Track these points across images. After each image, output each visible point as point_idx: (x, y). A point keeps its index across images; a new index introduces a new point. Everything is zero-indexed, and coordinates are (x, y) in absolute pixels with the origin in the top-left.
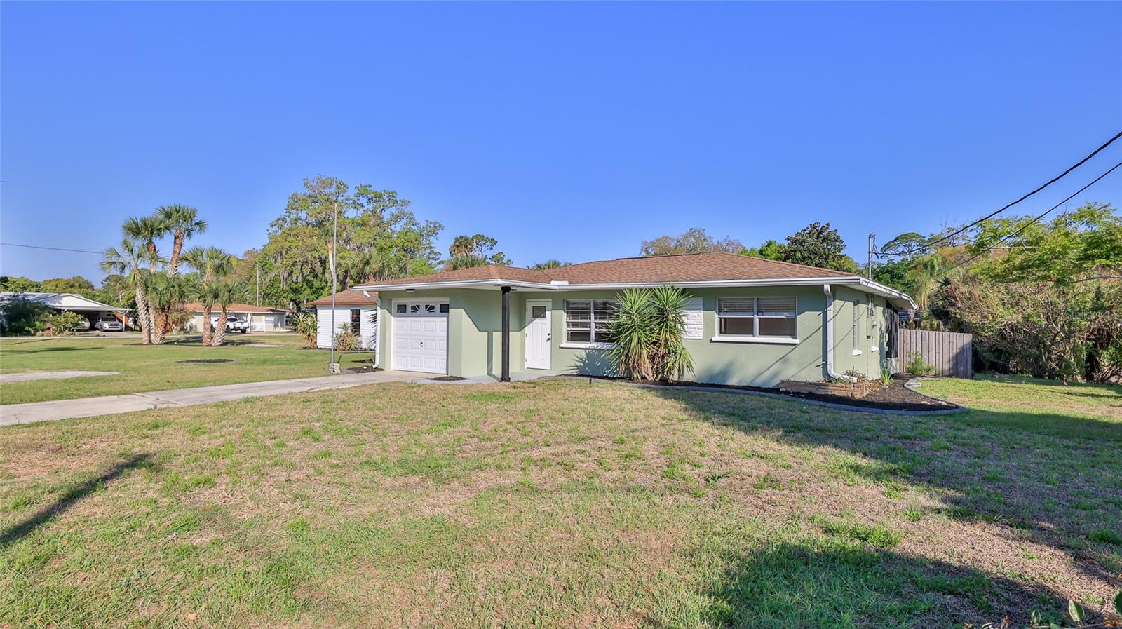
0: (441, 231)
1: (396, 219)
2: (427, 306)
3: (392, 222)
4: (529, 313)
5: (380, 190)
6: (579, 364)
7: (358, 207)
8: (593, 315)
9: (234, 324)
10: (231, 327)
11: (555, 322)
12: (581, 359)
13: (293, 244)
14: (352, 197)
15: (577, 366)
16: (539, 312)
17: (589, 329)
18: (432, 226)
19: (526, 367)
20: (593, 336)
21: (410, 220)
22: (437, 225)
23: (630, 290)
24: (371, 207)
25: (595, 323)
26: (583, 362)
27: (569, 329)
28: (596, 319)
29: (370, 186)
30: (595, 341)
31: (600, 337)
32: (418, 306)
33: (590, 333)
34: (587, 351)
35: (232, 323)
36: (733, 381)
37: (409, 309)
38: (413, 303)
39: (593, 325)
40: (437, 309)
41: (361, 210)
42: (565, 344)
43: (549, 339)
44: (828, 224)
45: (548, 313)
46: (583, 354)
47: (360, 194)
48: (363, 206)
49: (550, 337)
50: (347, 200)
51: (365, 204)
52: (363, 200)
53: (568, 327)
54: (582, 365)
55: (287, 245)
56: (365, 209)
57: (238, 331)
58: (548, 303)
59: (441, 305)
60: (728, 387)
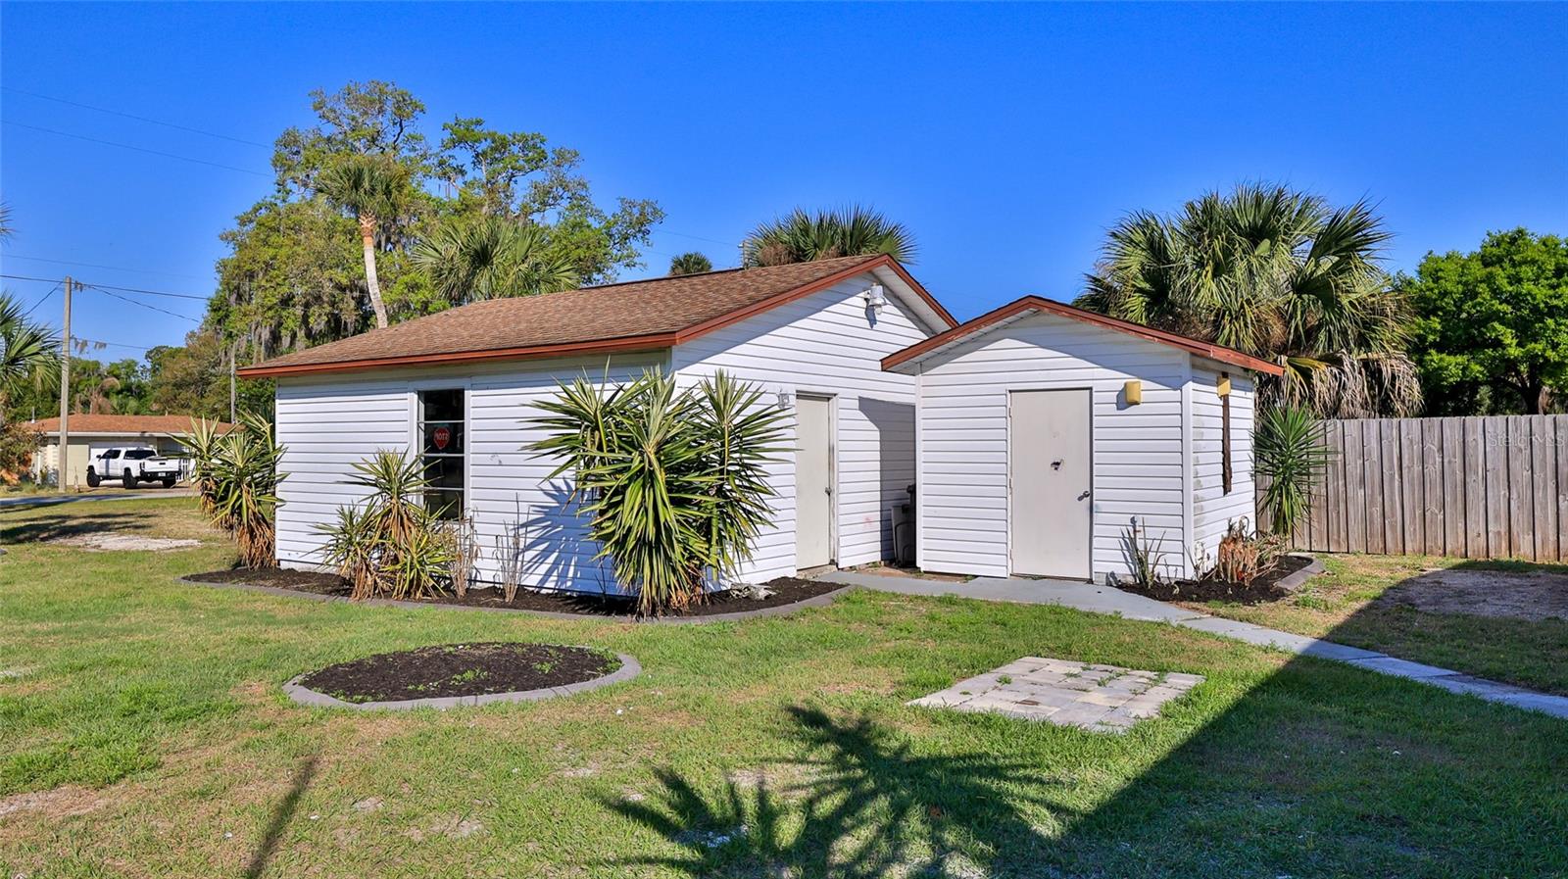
0: (656, 224)
1: (544, 198)
3: (536, 206)
5: (503, 132)
7: (452, 175)
9: (142, 466)
10: (135, 473)
13: (284, 251)
14: (436, 150)
18: (636, 211)
21: (579, 202)
22: (649, 210)
24: (482, 173)
29: (479, 123)
35: (137, 462)
41: (460, 181)
47: (458, 141)
48: (463, 173)
51: (468, 167)
52: (463, 157)
55: (267, 254)
56: (469, 178)
57: (156, 482)
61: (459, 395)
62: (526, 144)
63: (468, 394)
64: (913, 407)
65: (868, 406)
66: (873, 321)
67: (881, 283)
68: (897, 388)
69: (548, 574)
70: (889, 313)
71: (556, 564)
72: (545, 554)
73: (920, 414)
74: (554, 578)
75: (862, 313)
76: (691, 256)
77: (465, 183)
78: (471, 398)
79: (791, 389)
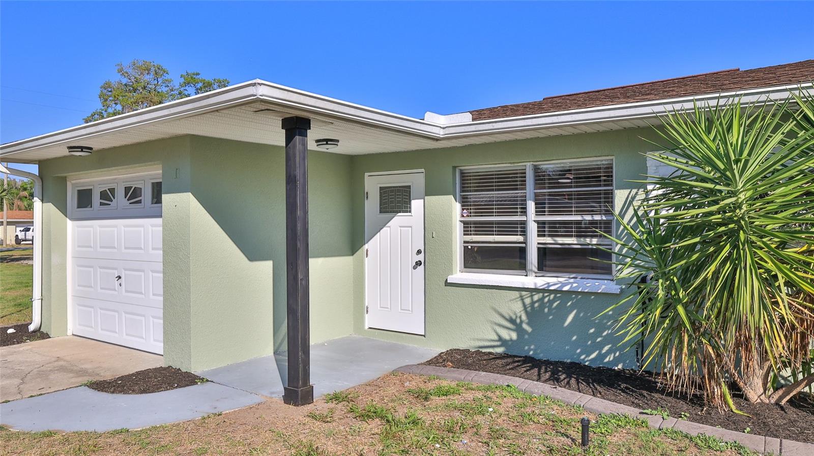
2: (127, 189)
4: (372, 205)
8: (531, 206)
11: (429, 222)
14: (177, 87)
15: (500, 339)
16: (395, 202)
17: (521, 238)
19: (368, 326)
20: (533, 256)
25: (538, 222)
26: (518, 328)
27: (468, 238)
28: (540, 211)
29: (197, 74)
30: (541, 270)
32: (112, 191)
33: (524, 250)
37: (96, 199)
38: (102, 184)
39: (533, 228)
40: (147, 194)
42: (459, 275)
43: (418, 263)
45: (417, 205)
46: (515, 305)
47: (187, 84)
49: (421, 257)
50: (172, 90)
53: (466, 232)
58: (415, 178)
59: (153, 185)
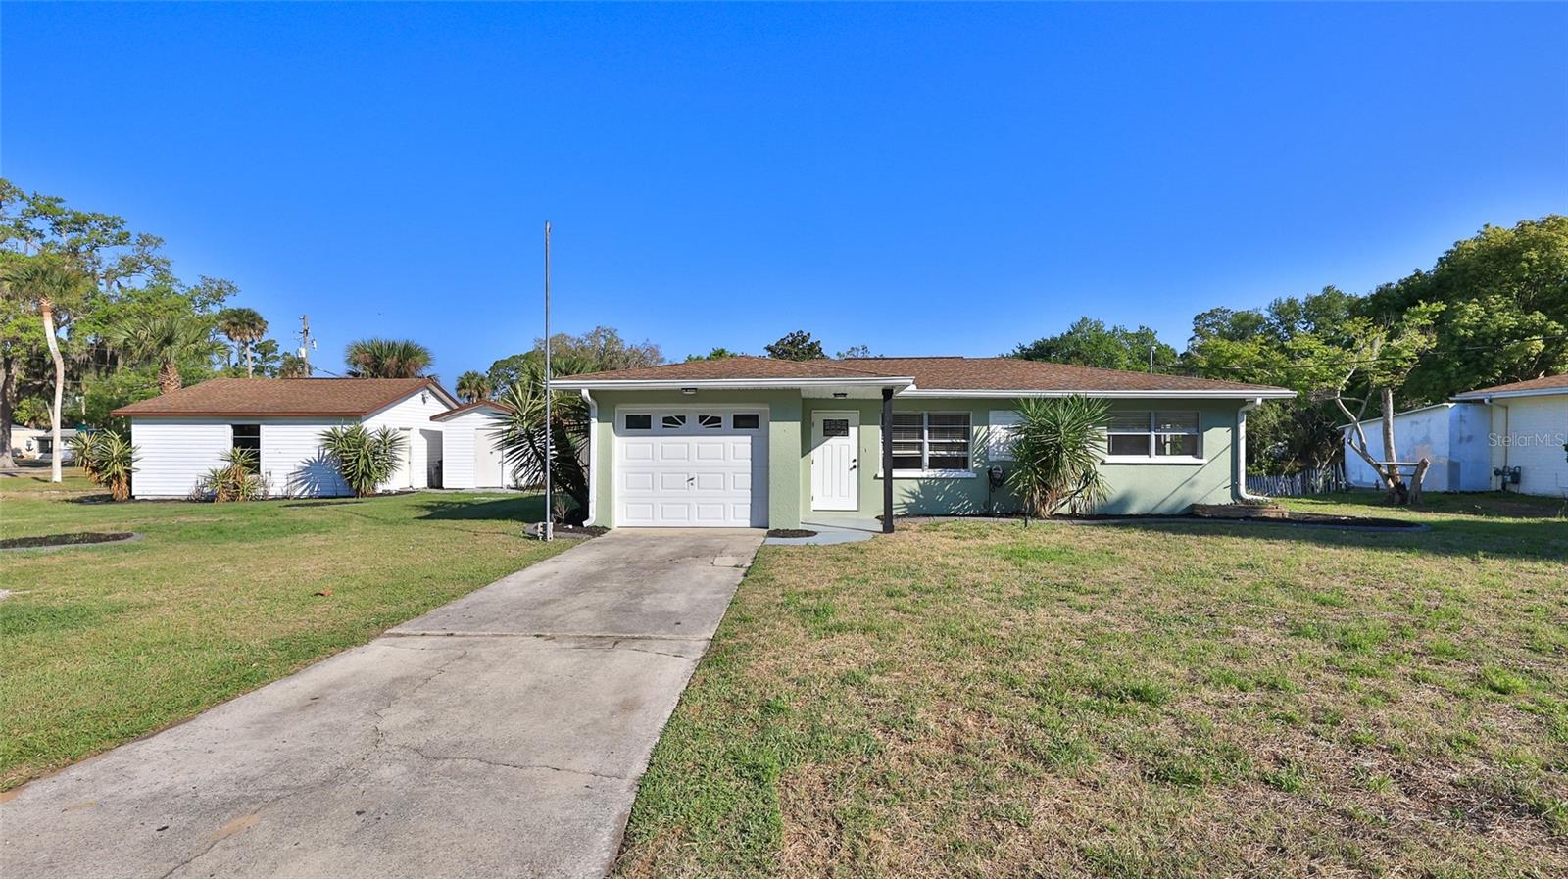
2: (701, 419)
4: (818, 429)
6: (908, 500)
8: (926, 432)
11: (862, 442)
12: (911, 493)
15: (904, 503)
16: (837, 429)
17: (920, 452)
18: (215, 287)
19: (813, 508)
20: (926, 460)
22: (225, 286)
23: (1027, 400)
25: (930, 443)
26: (918, 497)
27: (885, 452)
28: (930, 438)
29: (59, 201)
30: (930, 468)
31: (935, 463)
32: (683, 419)
33: (921, 458)
34: (922, 482)
36: (1133, 510)
37: (657, 422)
38: (667, 411)
39: (927, 446)
40: (728, 422)
41: (37, 242)
43: (854, 467)
44: (809, 335)
45: (853, 431)
46: (915, 486)
48: (41, 236)
49: (855, 463)
51: (47, 232)
52: (41, 224)
53: (885, 448)
54: (914, 501)
56: (45, 240)
58: (852, 416)
59: (735, 416)
60: (1131, 516)
61: (258, 427)
62: (109, 224)
63: (261, 427)
64: (441, 433)
65: (423, 432)
66: (425, 402)
67: (428, 389)
68: (436, 426)
69: (305, 490)
70: (432, 400)
71: (308, 487)
72: (302, 484)
73: (444, 435)
74: (308, 491)
75: (421, 399)
76: (244, 310)
77: (43, 244)
78: (263, 429)
79: (398, 428)
